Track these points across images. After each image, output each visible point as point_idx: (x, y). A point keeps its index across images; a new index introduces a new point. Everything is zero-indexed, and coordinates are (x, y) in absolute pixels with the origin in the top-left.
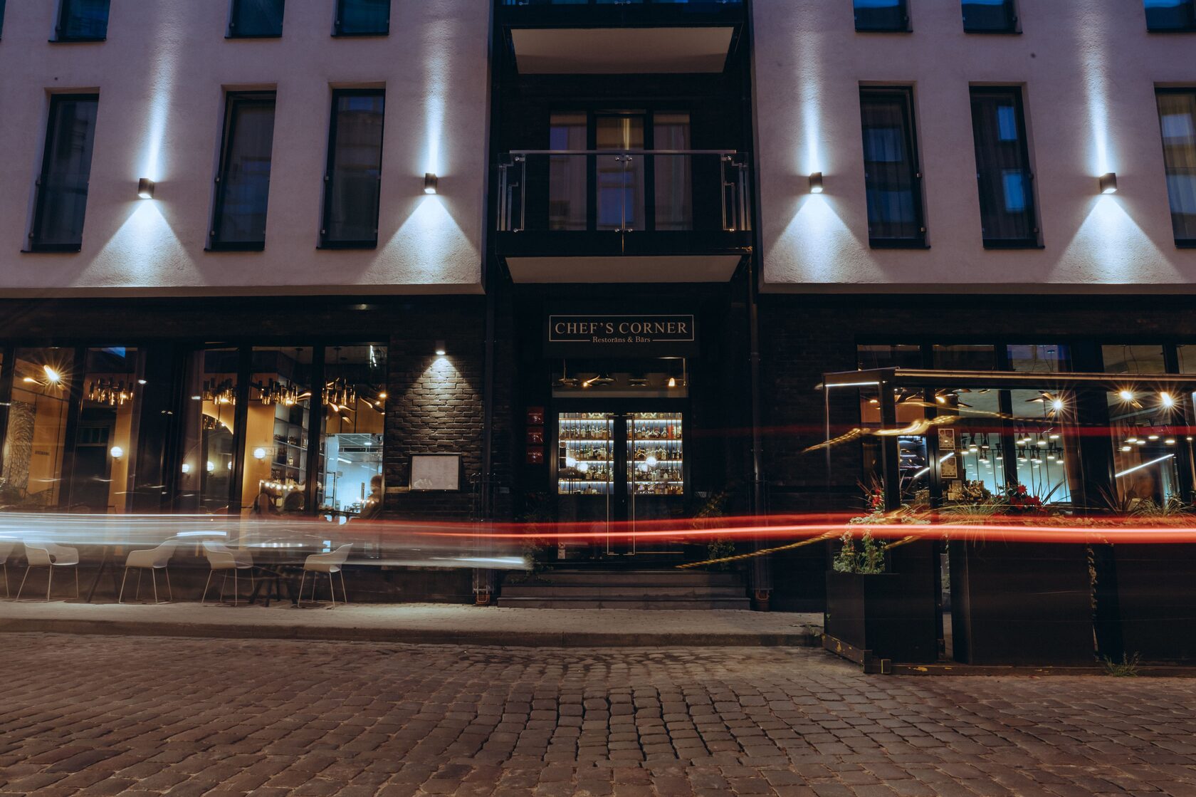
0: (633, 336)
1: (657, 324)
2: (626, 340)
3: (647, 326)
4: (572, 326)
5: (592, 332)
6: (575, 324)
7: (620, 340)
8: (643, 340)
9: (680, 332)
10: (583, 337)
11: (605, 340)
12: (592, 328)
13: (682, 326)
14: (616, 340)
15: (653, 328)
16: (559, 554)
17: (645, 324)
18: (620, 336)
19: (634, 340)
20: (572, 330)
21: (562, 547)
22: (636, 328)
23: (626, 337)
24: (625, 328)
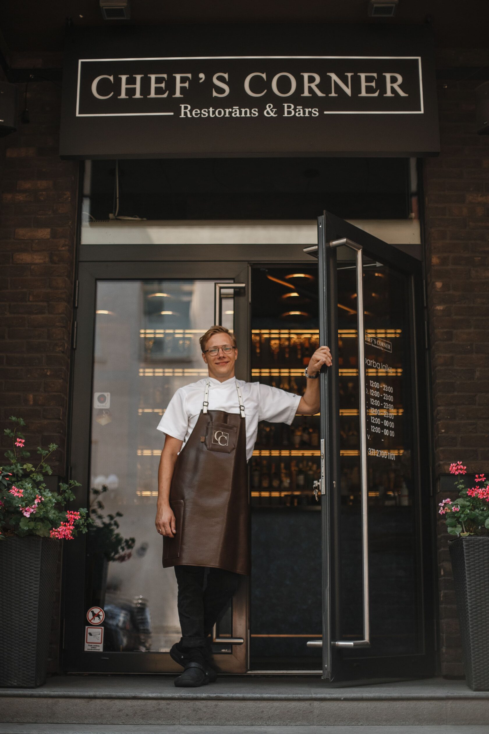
0: (278, 103)
1: (334, 77)
2: (261, 112)
3: (311, 80)
4: (131, 81)
5: (178, 94)
6: (138, 77)
7: (246, 113)
8: (300, 112)
9: (389, 94)
10: (157, 105)
11: (208, 113)
12: (178, 85)
13: (394, 80)
14: (236, 112)
15: (325, 85)
16: (90, 639)
17: (306, 76)
18: (249, 103)
19: (280, 111)
20: (131, 92)
21: (97, 621)
22: (284, 84)
23: (260, 104)
24: (256, 85)
